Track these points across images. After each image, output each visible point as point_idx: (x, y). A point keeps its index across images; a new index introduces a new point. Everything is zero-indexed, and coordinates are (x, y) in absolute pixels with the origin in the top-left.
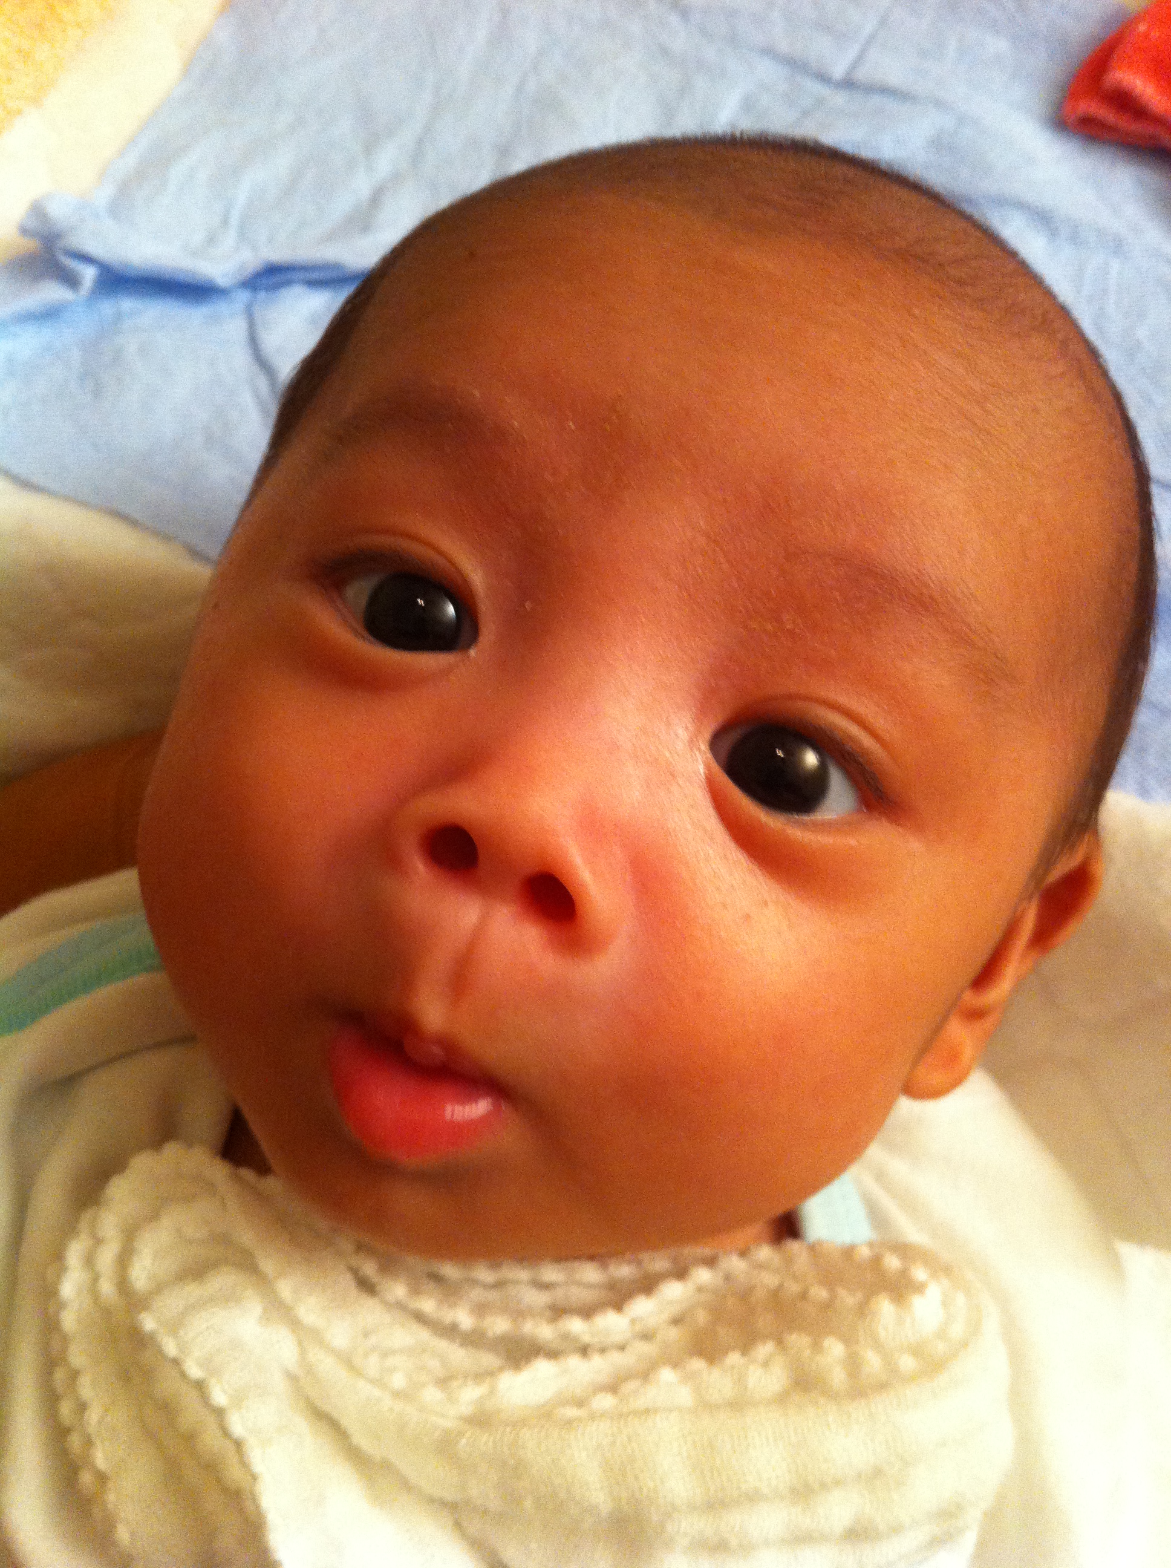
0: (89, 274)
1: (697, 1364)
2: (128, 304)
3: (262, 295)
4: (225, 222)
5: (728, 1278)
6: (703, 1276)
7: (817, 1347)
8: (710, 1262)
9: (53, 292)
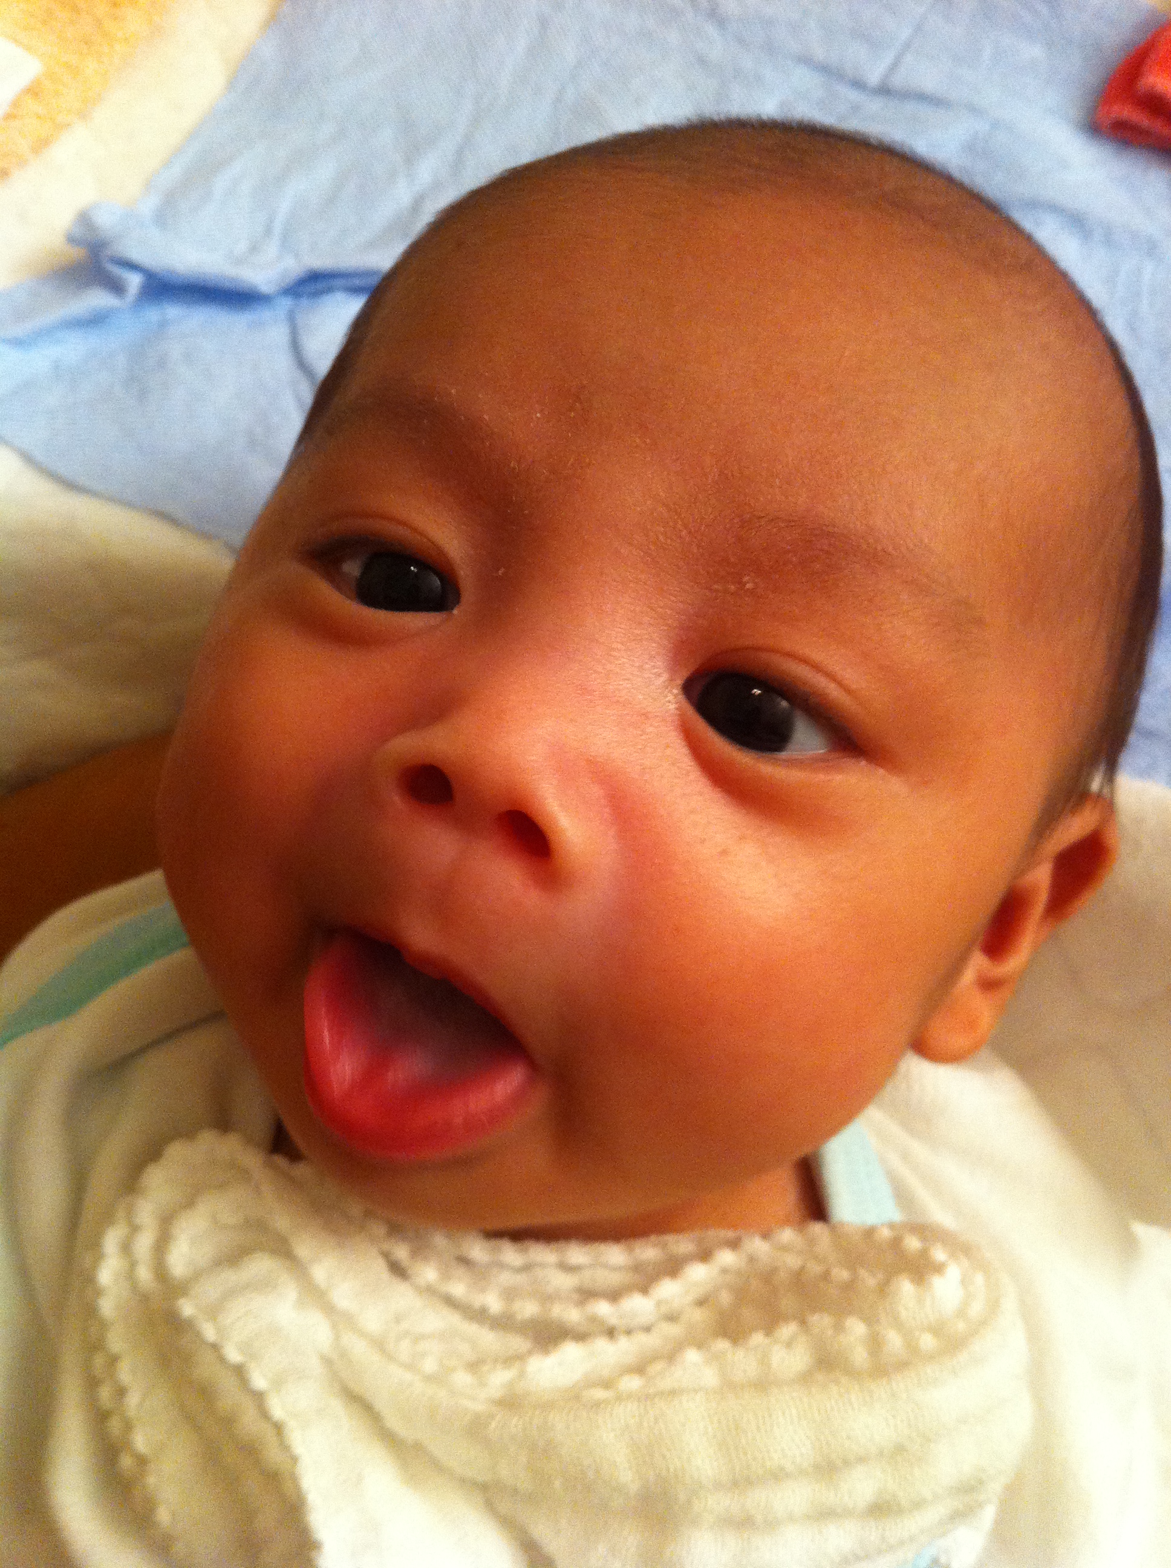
0: (134, 281)
1: (722, 1345)
2: (173, 311)
3: (304, 302)
4: (268, 231)
5: (752, 1259)
6: (726, 1258)
7: (839, 1328)
8: (734, 1244)
9: (98, 299)
